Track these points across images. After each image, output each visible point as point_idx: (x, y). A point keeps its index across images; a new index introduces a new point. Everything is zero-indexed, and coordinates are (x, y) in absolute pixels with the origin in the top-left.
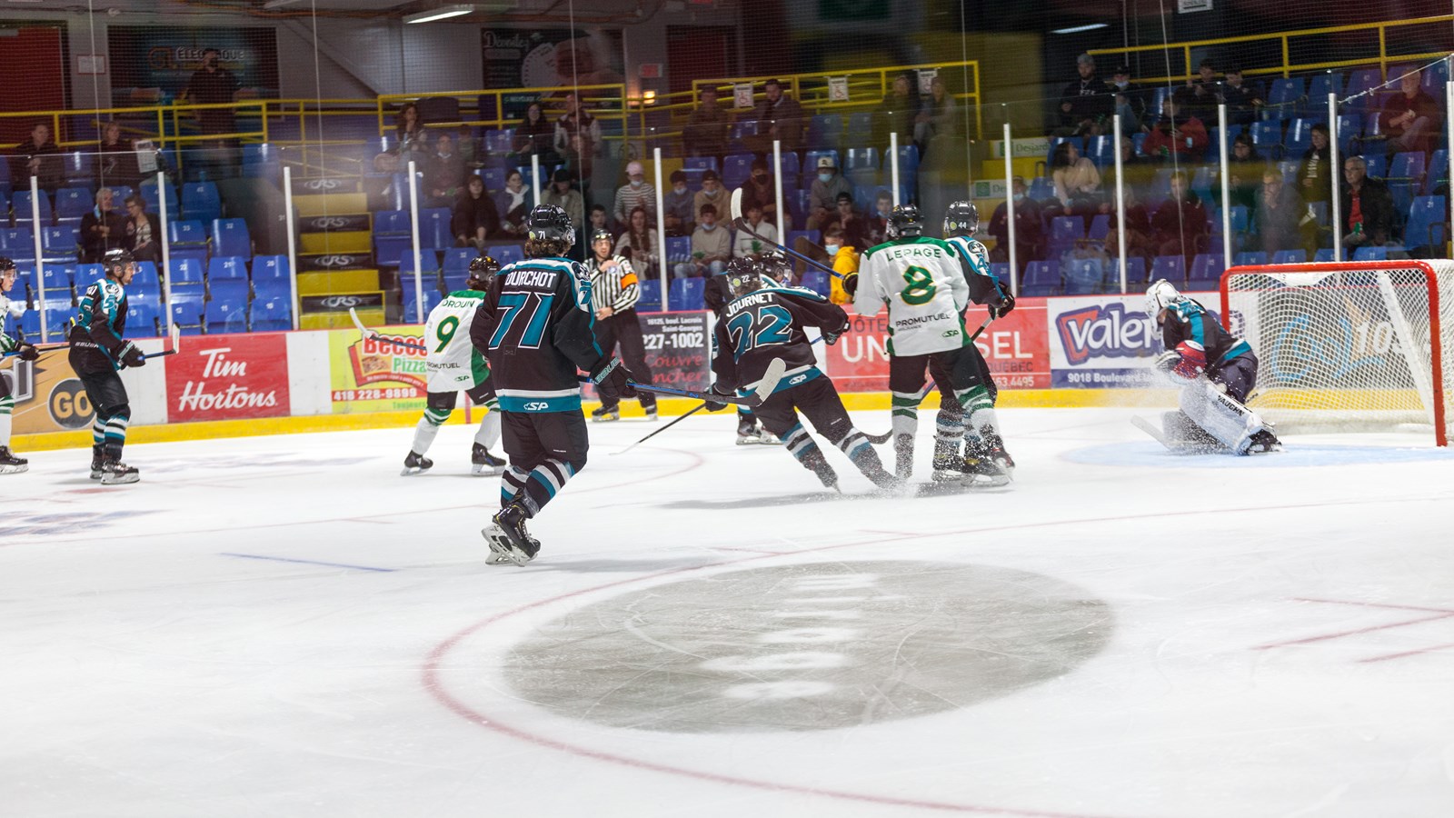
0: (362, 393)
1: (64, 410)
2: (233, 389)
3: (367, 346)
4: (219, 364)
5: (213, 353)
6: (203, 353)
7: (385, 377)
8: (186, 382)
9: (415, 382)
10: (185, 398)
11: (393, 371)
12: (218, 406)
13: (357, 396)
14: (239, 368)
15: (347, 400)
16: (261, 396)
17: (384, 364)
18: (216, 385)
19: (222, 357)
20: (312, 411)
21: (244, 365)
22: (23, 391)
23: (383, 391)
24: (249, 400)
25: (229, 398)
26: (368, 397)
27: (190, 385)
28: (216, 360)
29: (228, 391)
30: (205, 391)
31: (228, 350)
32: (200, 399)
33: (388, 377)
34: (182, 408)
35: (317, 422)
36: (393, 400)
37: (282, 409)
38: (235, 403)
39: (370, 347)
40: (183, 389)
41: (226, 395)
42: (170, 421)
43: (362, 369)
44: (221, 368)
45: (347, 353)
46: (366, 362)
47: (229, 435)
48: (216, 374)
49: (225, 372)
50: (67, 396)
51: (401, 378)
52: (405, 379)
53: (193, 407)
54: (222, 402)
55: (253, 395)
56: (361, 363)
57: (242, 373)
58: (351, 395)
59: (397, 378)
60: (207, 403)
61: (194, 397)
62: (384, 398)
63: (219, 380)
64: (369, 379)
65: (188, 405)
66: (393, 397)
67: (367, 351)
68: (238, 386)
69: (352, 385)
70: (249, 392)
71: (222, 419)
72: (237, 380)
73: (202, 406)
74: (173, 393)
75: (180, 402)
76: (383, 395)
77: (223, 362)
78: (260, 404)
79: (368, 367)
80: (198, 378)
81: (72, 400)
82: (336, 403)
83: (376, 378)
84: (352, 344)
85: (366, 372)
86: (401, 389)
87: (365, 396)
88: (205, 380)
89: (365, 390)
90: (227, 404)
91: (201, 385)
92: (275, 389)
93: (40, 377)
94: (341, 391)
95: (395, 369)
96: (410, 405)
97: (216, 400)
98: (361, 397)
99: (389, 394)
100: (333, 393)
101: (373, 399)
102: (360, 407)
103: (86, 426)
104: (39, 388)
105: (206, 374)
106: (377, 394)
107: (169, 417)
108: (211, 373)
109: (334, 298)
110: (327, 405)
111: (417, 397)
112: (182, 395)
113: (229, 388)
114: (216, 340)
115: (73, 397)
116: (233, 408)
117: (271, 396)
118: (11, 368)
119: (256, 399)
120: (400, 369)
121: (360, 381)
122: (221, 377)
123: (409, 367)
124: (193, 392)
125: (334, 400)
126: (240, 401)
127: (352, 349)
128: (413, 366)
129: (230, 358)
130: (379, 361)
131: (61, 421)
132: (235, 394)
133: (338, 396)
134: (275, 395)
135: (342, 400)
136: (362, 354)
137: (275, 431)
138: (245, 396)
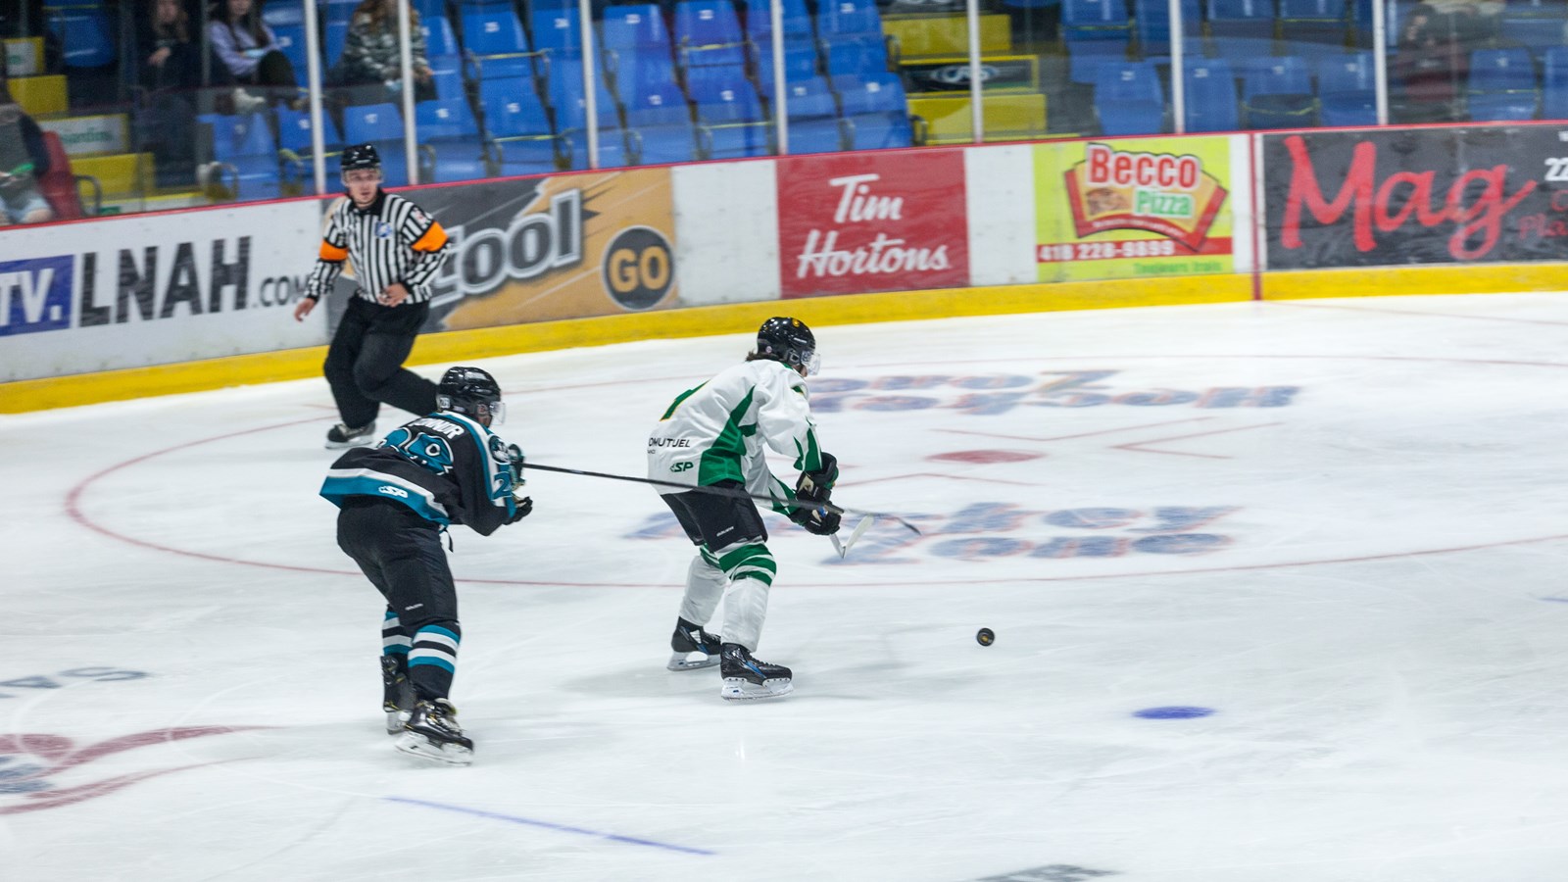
0: (1084, 248)
1: (625, 279)
2: (881, 241)
3: (1094, 171)
4: (859, 201)
5: (850, 182)
6: (836, 182)
7: (1122, 222)
8: (807, 231)
9: (1171, 231)
10: (806, 257)
11: (1134, 212)
12: (858, 270)
13: (1076, 252)
14: (890, 208)
15: (1061, 260)
16: (925, 252)
17: (1123, 202)
18: (856, 236)
19: (864, 189)
20: (1004, 279)
21: (898, 202)
22: (565, 249)
23: (1119, 245)
24: (905, 259)
25: (875, 257)
26: (1095, 255)
27: (814, 235)
28: (856, 194)
29: (873, 245)
30: (838, 246)
31: (873, 177)
32: (831, 258)
33: (1127, 223)
34: (802, 272)
35: (1013, 297)
36: (1136, 260)
37: (957, 276)
38: (885, 267)
39: (1100, 173)
40: (803, 243)
41: (869, 250)
42: (785, 296)
43: (1086, 208)
44: (863, 207)
45: (1061, 182)
46: (1092, 198)
47: (875, 318)
48: (856, 218)
49: (869, 214)
50: (627, 255)
51: (1149, 224)
52: (1156, 226)
53: (820, 272)
54: (865, 263)
55: (912, 252)
56: (1084, 199)
57: (896, 216)
58: (1068, 252)
59: (1140, 223)
60: (840, 264)
61: (821, 256)
62: (1119, 256)
63: (858, 228)
64: (1098, 225)
65: (811, 270)
66: (1136, 256)
67: (1095, 179)
68: (890, 237)
69: (1069, 234)
70: (905, 247)
71: (863, 291)
72: (888, 228)
73: (834, 272)
74: (790, 247)
75: (797, 264)
76: (1119, 251)
77: (866, 197)
78: (923, 267)
79: (1095, 206)
80: (826, 223)
81: (636, 264)
82: (1043, 265)
83: (1109, 223)
84: (1068, 167)
85: (1092, 213)
86: (1147, 241)
87: (1090, 253)
88: (837, 227)
89: (1089, 244)
90: (872, 268)
91: (832, 236)
92: (944, 243)
93: (592, 224)
94: (1051, 246)
95: (1139, 210)
96: (1162, 269)
97: (855, 261)
98: (1083, 256)
99: (1128, 249)
100: (1039, 248)
101: (1104, 258)
102: (1080, 272)
103: (659, 304)
104: (590, 242)
105: (840, 218)
106: (1109, 250)
107: (784, 289)
108: (848, 216)
109: (952, 68)
110: (1028, 268)
111: (1175, 254)
112: (801, 252)
113: (873, 240)
114: (854, 161)
115: (639, 255)
116: (881, 273)
117: (941, 254)
118: (547, 211)
119: (917, 259)
120: (1147, 210)
121: (1083, 228)
122: (863, 223)
123: (1162, 205)
124: (819, 248)
125: (1041, 260)
126: (892, 261)
127: (1070, 176)
128: (1168, 203)
129: (877, 190)
130: (1114, 196)
131: (621, 297)
132: (886, 249)
133: (1046, 255)
134: (947, 252)
135: (1053, 260)
136: (1086, 184)
137: (948, 312)
138: (898, 253)
